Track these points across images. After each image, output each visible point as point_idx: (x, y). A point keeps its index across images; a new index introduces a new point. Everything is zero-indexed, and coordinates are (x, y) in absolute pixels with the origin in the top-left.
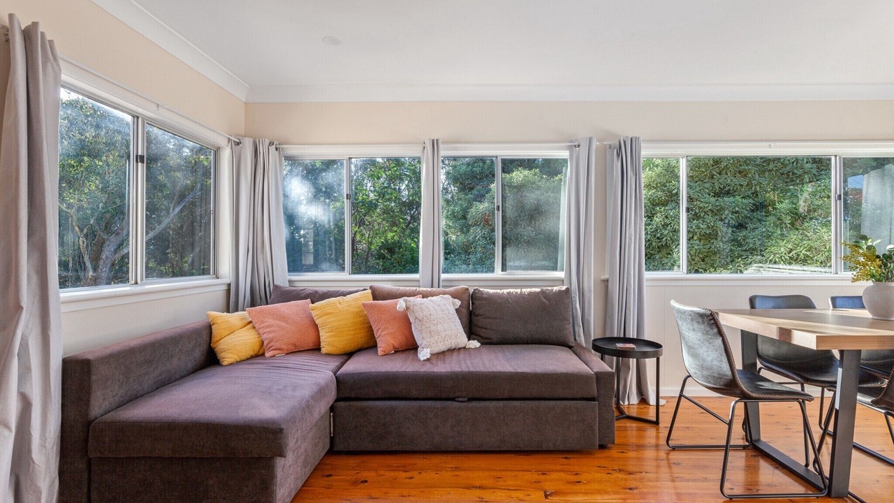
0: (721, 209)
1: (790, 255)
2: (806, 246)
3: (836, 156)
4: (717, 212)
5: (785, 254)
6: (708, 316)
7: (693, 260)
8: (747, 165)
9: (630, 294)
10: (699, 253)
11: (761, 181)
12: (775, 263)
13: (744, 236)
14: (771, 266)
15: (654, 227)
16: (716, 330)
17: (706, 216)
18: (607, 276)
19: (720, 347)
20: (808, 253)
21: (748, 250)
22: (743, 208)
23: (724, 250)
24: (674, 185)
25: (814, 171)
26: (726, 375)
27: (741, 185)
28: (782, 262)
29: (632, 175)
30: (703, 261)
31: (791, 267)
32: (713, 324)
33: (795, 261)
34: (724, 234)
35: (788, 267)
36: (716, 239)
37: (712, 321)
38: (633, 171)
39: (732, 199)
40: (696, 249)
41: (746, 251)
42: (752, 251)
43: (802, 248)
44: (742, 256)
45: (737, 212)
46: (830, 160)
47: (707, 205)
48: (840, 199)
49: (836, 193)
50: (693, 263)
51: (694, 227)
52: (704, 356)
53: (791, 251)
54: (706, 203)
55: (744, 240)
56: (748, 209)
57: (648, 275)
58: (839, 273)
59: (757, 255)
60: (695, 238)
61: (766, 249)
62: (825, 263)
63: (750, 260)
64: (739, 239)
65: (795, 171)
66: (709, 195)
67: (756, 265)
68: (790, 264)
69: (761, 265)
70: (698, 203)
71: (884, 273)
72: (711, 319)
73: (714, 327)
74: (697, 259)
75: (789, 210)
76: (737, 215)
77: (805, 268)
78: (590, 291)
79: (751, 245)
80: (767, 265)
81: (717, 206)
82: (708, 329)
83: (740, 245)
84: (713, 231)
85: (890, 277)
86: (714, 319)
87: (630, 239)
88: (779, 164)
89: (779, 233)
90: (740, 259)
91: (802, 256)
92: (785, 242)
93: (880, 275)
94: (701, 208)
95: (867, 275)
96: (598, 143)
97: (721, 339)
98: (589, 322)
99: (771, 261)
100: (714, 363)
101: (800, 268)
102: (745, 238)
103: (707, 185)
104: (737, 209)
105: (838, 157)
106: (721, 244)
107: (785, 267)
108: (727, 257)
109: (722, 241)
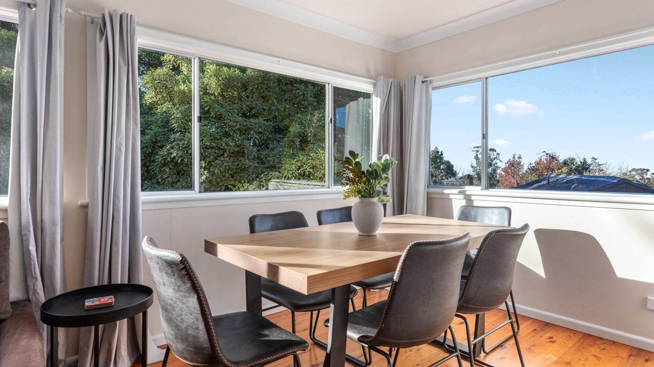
0: (248, 130)
1: (299, 172)
2: (310, 164)
3: (329, 84)
4: (244, 131)
5: (296, 171)
6: (178, 265)
7: (224, 176)
8: (268, 92)
9: (118, 223)
10: (229, 170)
11: (278, 107)
12: (288, 178)
13: (266, 154)
14: (286, 181)
15: (186, 142)
16: (189, 285)
17: (235, 135)
18: (85, 200)
19: (195, 308)
20: (311, 170)
21: (269, 167)
22: (265, 130)
23: (250, 166)
24: (206, 102)
25: (315, 104)
26: (204, 349)
27: (264, 110)
28: (293, 178)
29: (122, 64)
30: (233, 177)
31: (300, 182)
32: (185, 275)
33: (303, 176)
34: (249, 152)
35: (298, 182)
36: (244, 157)
37: (184, 272)
38: (124, 58)
39: (257, 121)
40: (225, 166)
41: (267, 168)
42: (273, 168)
43: (307, 166)
44: (264, 172)
45: (260, 133)
46: (324, 86)
47: (235, 124)
48: (331, 122)
49: (329, 117)
50: (223, 179)
51: (224, 144)
52: (178, 323)
53: (299, 168)
54: (235, 122)
55: (266, 158)
56: (269, 130)
57: (144, 197)
58: (331, 187)
59: (276, 171)
60: (226, 155)
61: (282, 166)
62: (322, 179)
63: (270, 176)
64: (262, 157)
65: (303, 103)
66: (238, 115)
67: (275, 180)
68: (299, 179)
69: (278, 180)
70: (228, 121)
71: (367, 189)
72: (182, 269)
73: (186, 279)
74: (227, 175)
75: (299, 133)
76: (260, 135)
77: (309, 183)
78: (53, 223)
79: (271, 163)
80: (283, 180)
81: (245, 126)
82: (179, 283)
83: (263, 163)
84: (240, 149)
85: (372, 192)
86: (185, 268)
87: (119, 149)
88: (292, 95)
89: (292, 152)
90: (262, 176)
91: (307, 173)
92: (295, 160)
93: (365, 191)
94: (231, 126)
95: (355, 191)
96: (70, 10)
97: (196, 296)
98: (52, 269)
99: (285, 177)
100: (190, 332)
101: (306, 183)
102: (267, 156)
103: (236, 106)
104: (260, 130)
105: (330, 85)
106: (247, 161)
107: (295, 182)
108: (253, 174)
109: (248, 159)
